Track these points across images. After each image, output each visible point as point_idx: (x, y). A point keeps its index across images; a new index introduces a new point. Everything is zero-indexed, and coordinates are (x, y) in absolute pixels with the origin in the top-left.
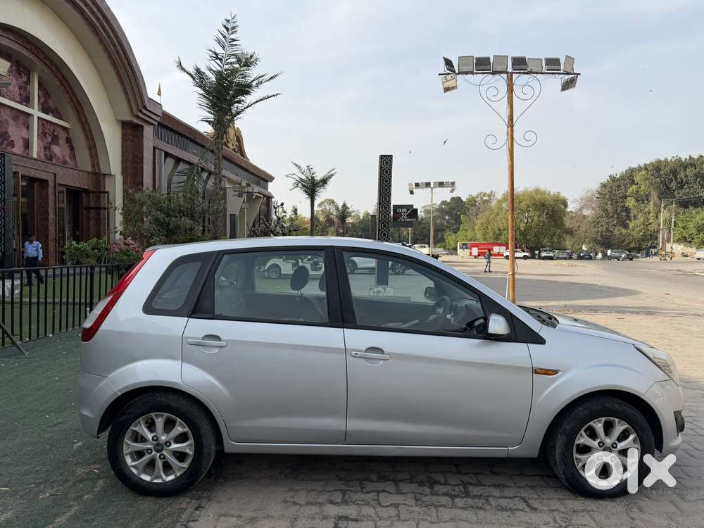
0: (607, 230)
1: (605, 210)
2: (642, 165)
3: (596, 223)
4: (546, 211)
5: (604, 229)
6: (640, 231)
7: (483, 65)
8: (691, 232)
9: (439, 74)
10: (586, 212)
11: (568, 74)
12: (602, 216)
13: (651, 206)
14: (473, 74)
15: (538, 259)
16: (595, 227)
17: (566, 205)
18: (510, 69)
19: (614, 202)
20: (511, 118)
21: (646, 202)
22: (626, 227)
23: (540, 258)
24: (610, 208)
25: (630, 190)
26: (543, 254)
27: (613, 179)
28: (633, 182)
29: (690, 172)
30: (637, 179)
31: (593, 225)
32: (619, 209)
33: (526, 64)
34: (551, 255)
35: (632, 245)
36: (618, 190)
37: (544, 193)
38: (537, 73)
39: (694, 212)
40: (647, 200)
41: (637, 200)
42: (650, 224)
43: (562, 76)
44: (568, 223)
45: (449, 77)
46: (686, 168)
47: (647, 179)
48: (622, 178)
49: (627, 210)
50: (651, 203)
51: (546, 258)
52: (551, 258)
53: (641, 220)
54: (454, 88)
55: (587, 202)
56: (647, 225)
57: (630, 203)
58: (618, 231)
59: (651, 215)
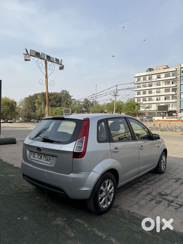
0: (29, 113)
1: (28, 107)
2: (39, 93)
3: (25, 110)
4: (10, 106)
5: (28, 112)
6: (40, 113)
7: (37, 55)
8: (53, 114)
9: (24, 54)
10: (21, 107)
11: (61, 65)
12: (27, 108)
13: (42, 106)
14: (35, 57)
15: (7, 123)
16: (25, 112)
17: (16, 104)
18: (46, 59)
19: (31, 104)
20: (47, 75)
21: (41, 105)
22: (35, 112)
23: (7, 122)
24: (30, 106)
25: (36, 101)
26: (9, 121)
27: (30, 97)
28: (37, 98)
29: (52, 97)
30: (38, 97)
31: (24, 111)
32: (33, 106)
33: (50, 58)
34: (12, 121)
35: (37, 118)
36: (32, 100)
37: (8, 99)
38: (53, 62)
39: (54, 108)
40: (41, 104)
41: (38, 104)
42: (42, 111)
43: (59, 65)
44: (17, 110)
45: (27, 56)
46: (51, 96)
47: (41, 98)
48: (33, 96)
49: (35, 107)
50: (42, 105)
51: (10, 122)
52: (12, 122)
53: (40, 110)
54: (29, 60)
55: (21, 103)
56: (41, 112)
57: (36, 105)
58: (32, 114)
59: (43, 109)
